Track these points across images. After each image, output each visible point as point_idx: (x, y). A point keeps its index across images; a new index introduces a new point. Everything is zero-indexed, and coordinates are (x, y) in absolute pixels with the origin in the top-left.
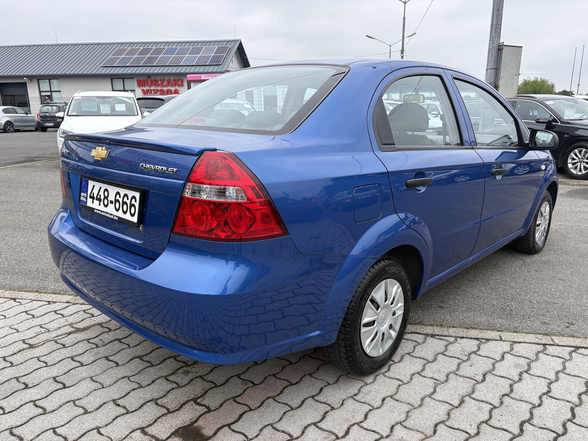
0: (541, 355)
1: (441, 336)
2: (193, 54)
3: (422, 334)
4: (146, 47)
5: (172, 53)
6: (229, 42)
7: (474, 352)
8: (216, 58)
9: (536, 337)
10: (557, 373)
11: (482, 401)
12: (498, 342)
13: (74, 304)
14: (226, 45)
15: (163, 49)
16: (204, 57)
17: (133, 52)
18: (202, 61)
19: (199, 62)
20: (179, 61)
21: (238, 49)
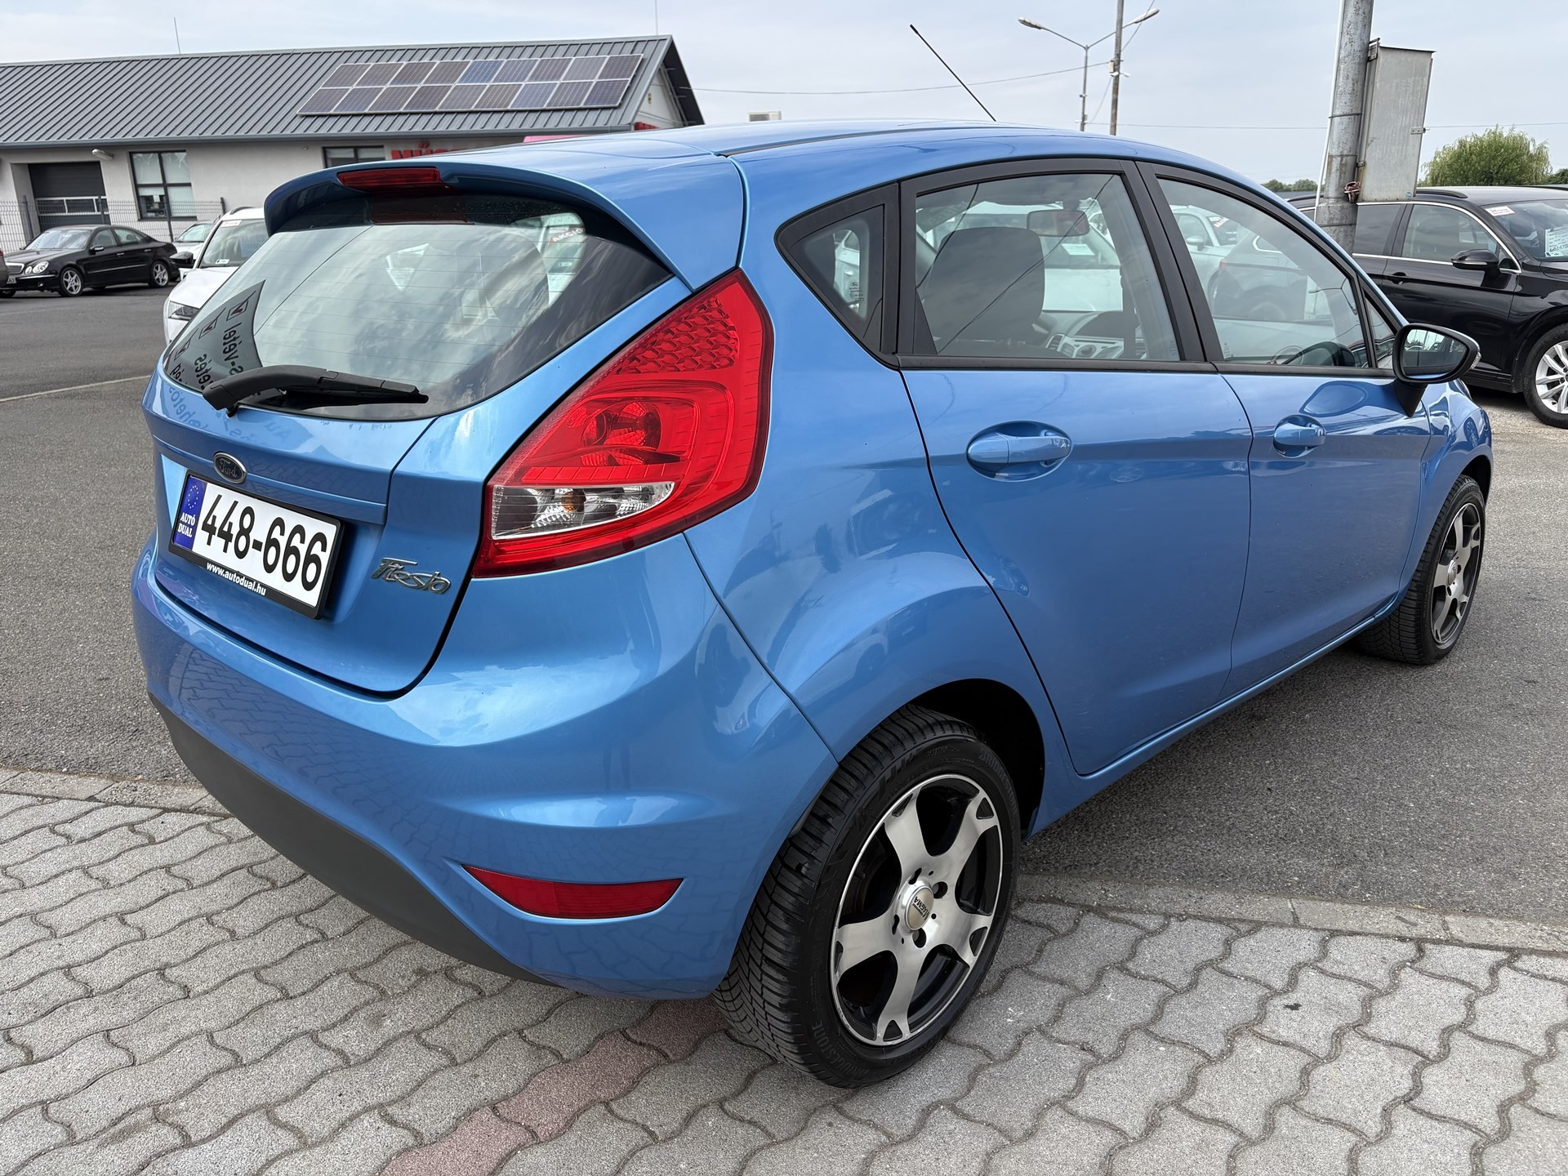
0: (1407, 975)
1: (1120, 910)
2: (541, 80)
3: (1069, 904)
4: (415, 61)
5: (485, 77)
6: (640, 44)
7: (1210, 963)
8: (607, 86)
9: (1399, 918)
10: (1448, 1031)
11: (1215, 1121)
12: (1285, 931)
13: (106, 806)
14: (632, 53)
15: (464, 64)
16: (572, 87)
17: (382, 75)
18: (565, 97)
19: (558, 101)
20: (505, 99)
21: (665, 66)
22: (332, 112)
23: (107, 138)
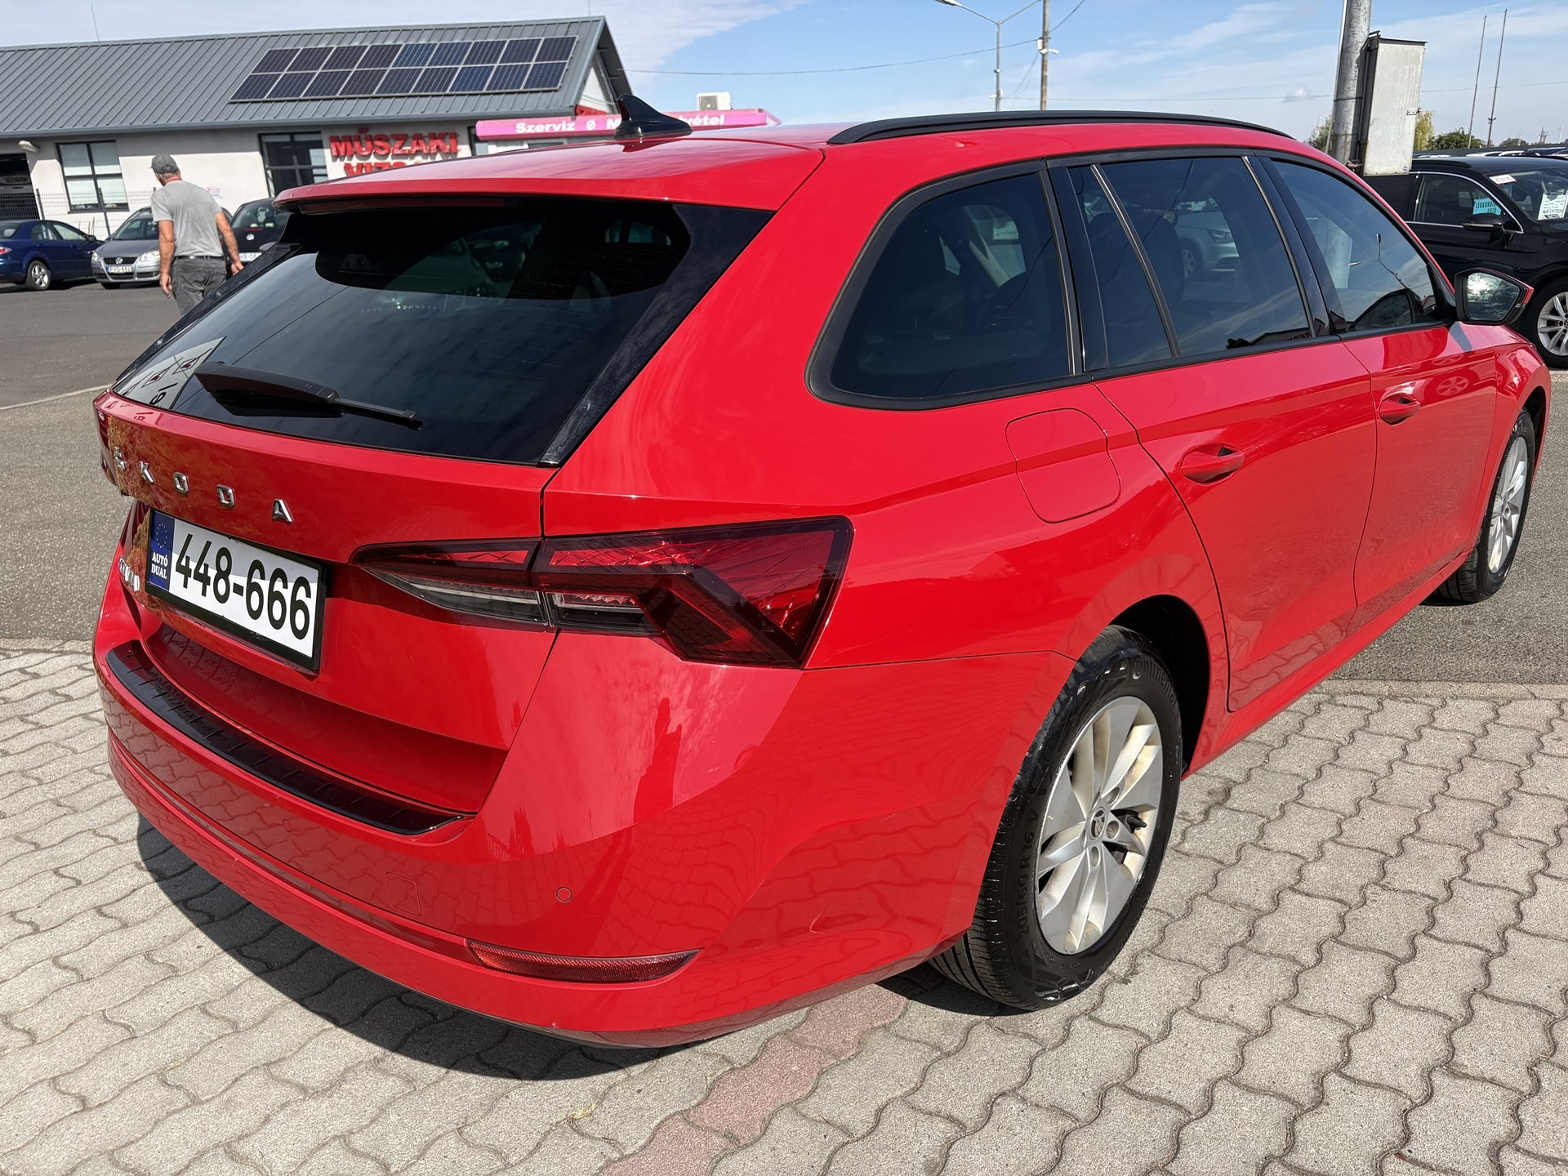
2: (477, 63)
3: (1368, 695)
4: (345, 44)
5: (420, 61)
6: (571, 28)
8: (545, 69)
14: (566, 35)
15: (395, 48)
16: (509, 70)
17: (314, 58)
18: (505, 79)
19: (497, 84)
20: (443, 81)
21: (599, 47)
22: (265, 98)
23: (33, 130)
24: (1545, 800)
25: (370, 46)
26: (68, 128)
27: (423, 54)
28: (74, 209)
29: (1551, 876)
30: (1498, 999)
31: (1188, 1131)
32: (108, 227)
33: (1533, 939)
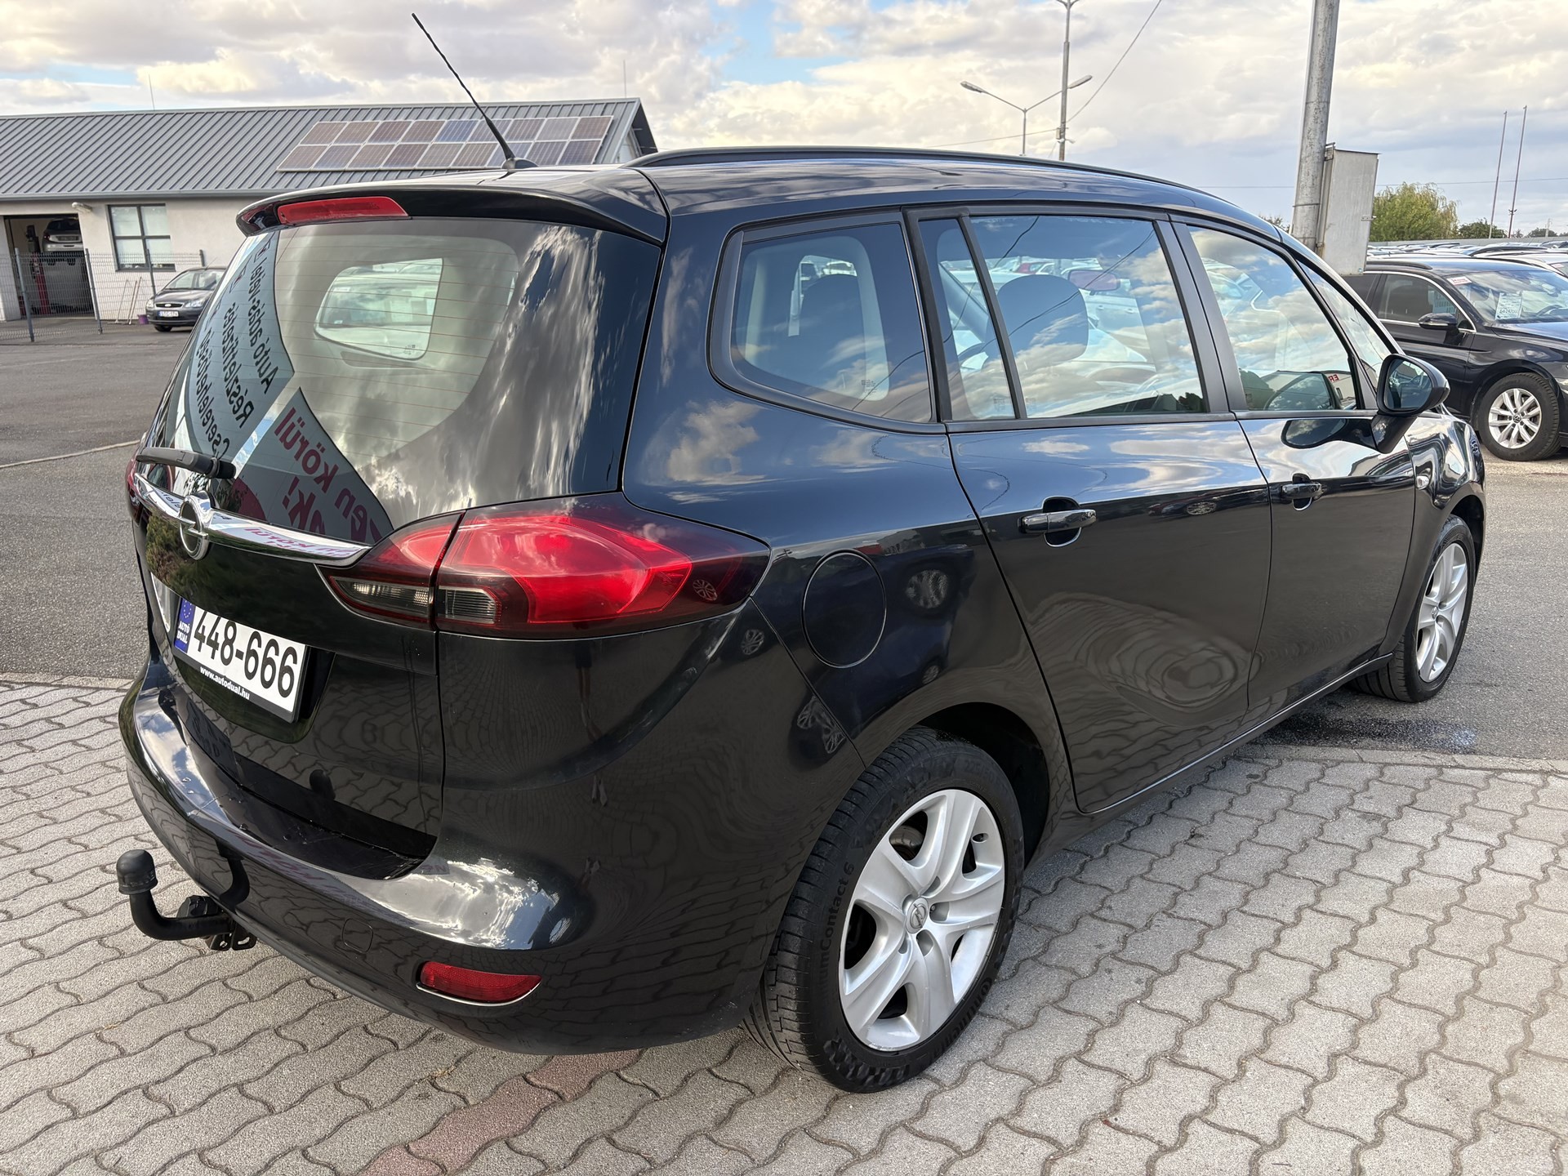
2: (516, 139)
5: (461, 136)
6: (609, 107)
8: (580, 146)
14: (602, 114)
15: (438, 124)
17: (359, 133)
18: (540, 156)
20: (481, 157)
21: (634, 125)
22: (311, 169)
23: (87, 193)
24: (1338, 849)
25: (413, 121)
26: (121, 191)
27: (465, 130)
28: (120, 268)
29: (1317, 911)
30: (1235, 1008)
31: (939, 1098)
32: (154, 286)
33: (1282, 961)
